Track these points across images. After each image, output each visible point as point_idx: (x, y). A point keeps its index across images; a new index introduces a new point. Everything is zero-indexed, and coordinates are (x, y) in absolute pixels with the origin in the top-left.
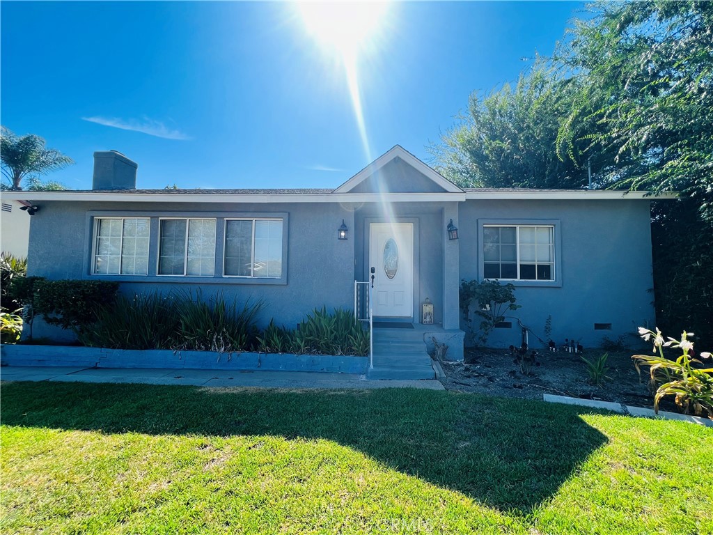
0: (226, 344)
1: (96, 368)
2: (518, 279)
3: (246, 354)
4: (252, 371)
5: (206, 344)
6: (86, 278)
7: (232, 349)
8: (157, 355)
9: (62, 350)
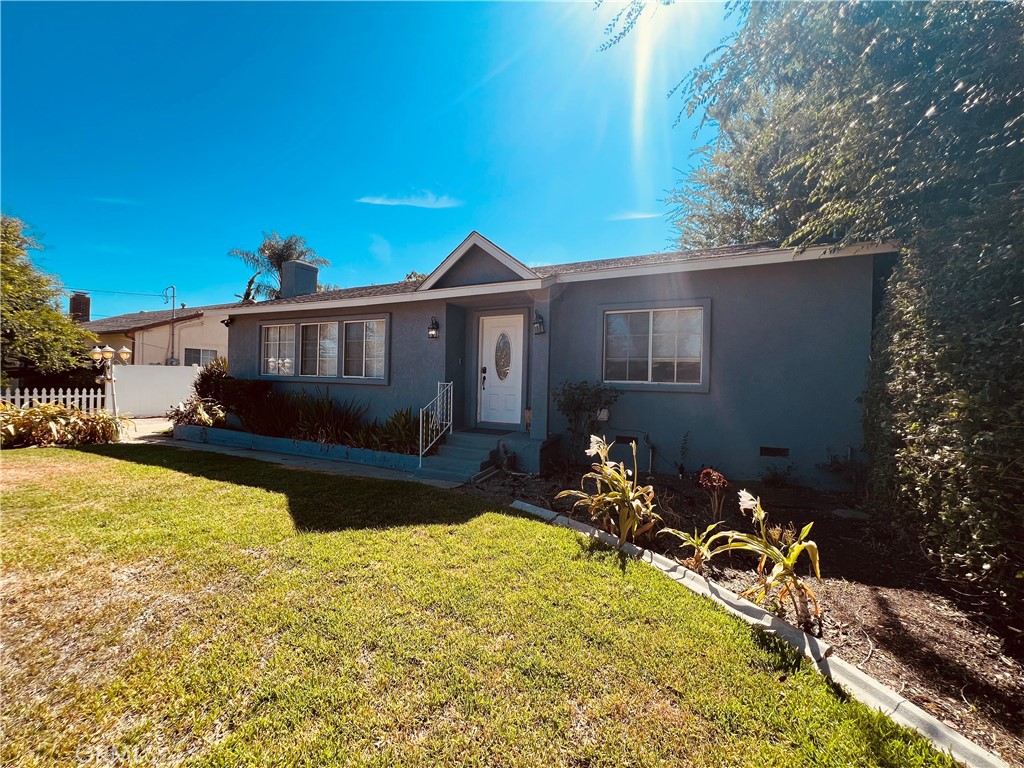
0: (328, 436)
1: (250, 449)
2: (650, 381)
3: (339, 447)
4: (338, 461)
5: (313, 435)
6: (257, 378)
7: (331, 442)
8: (285, 442)
9: (233, 433)
